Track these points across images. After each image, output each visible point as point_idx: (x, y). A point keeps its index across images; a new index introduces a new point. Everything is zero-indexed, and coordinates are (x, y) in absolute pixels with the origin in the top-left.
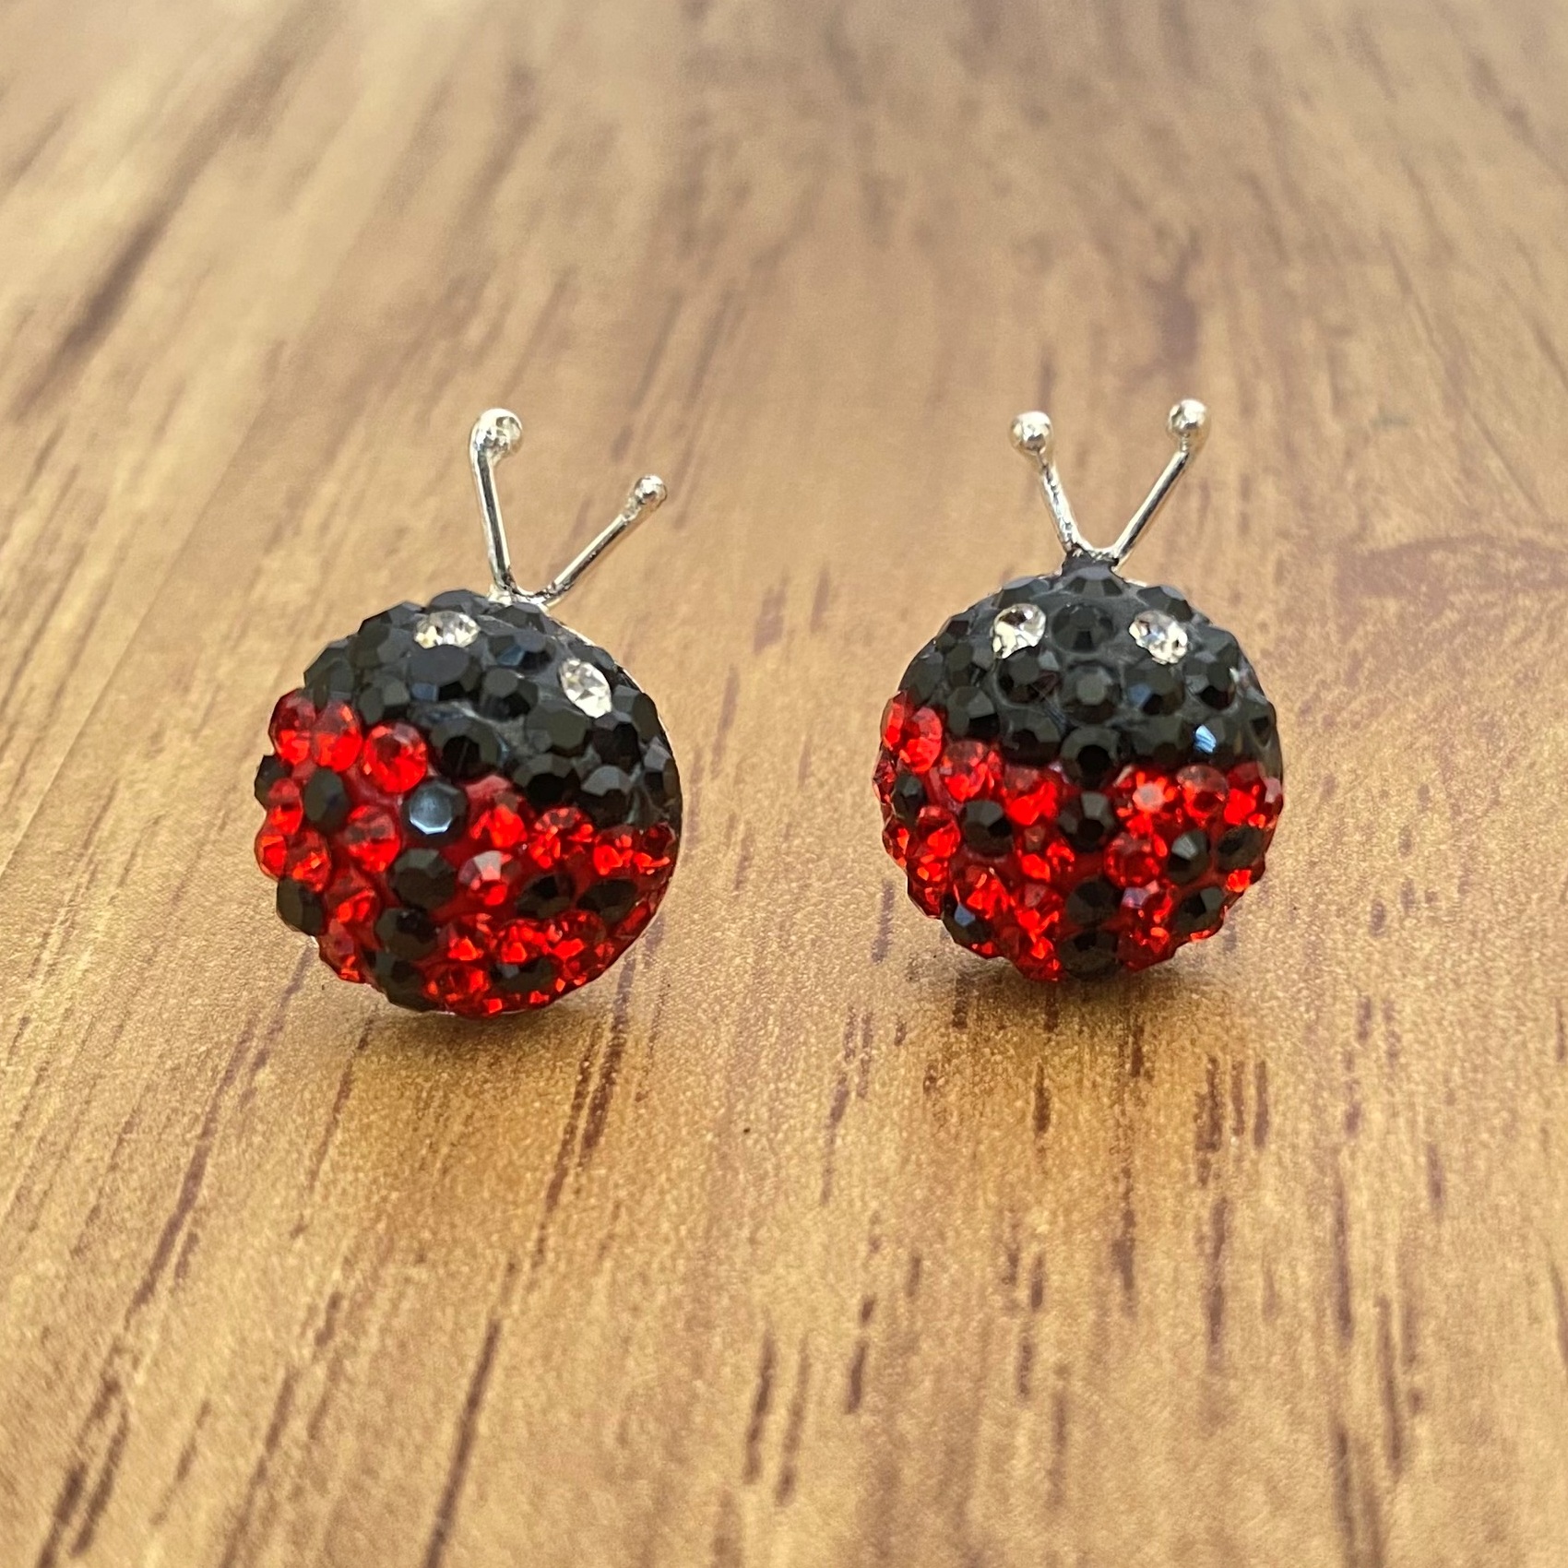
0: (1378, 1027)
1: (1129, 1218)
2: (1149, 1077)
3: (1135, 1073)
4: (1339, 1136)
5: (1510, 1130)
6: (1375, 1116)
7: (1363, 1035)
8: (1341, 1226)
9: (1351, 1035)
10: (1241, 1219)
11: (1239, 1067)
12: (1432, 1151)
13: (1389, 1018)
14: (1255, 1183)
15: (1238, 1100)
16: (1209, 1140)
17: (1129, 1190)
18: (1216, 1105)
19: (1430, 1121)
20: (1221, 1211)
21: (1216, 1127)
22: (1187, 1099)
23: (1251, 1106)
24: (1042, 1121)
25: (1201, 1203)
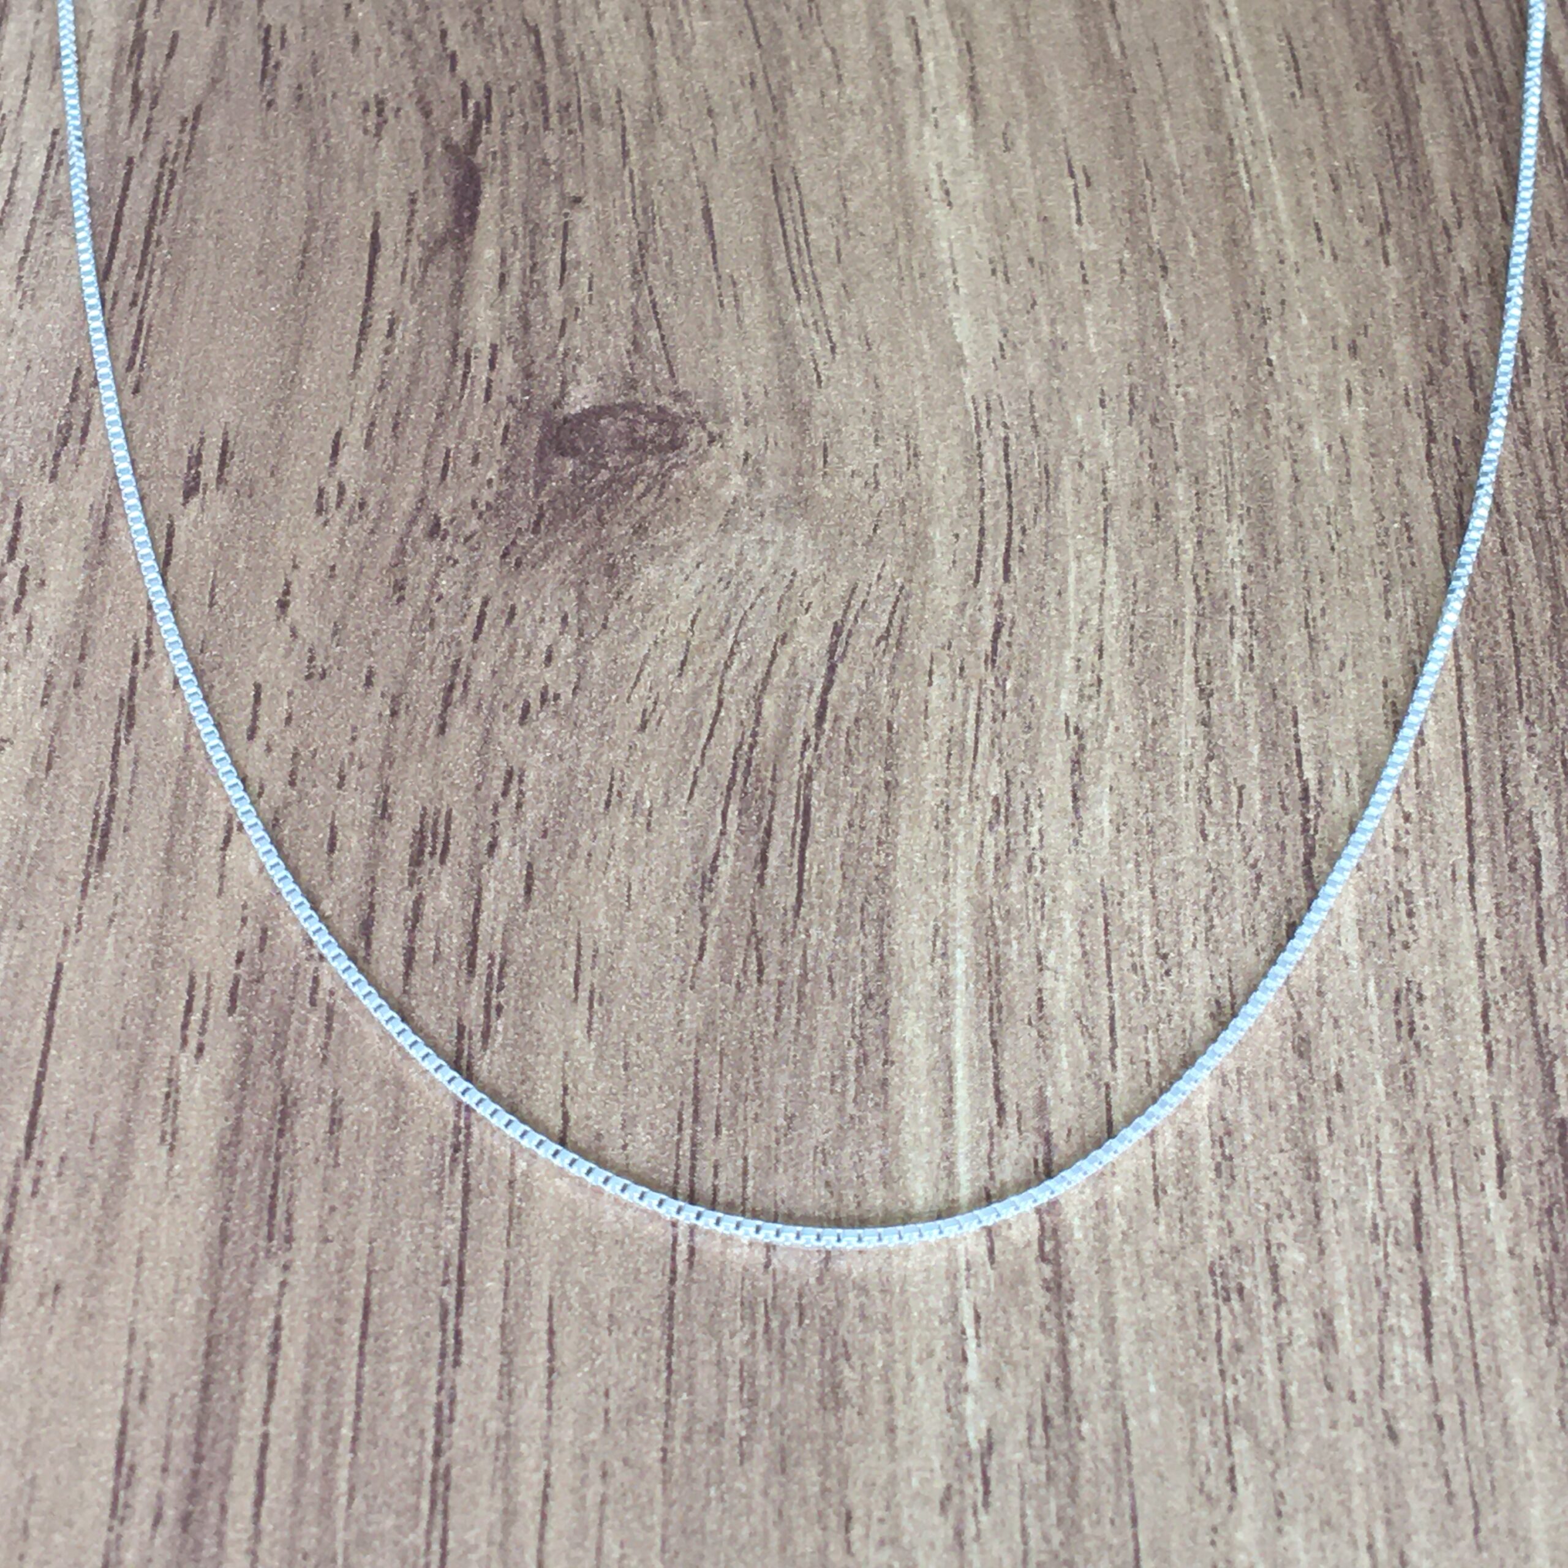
0: (514, 786)
1: (372, 906)
2: (390, 819)
3: (382, 817)
4: (483, 857)
5: (572, 855)
6: (504, 844)
7: (505, 794)
8: (477, 910)
9: (498, 793)
10: (428, 908)
11: (438, 812)
12: (530, 866)
13: (521, 781)
14: (437, 887)
15: (435, 835)
16: (416, 860)
17: (373, 890)
18: (423, 838)
19: (532, 848)
20: (419, 901)
21: (421, 852)
22: (407, 834)
23: (441, 839)
24: (332, 848)
25: (408, 898)
